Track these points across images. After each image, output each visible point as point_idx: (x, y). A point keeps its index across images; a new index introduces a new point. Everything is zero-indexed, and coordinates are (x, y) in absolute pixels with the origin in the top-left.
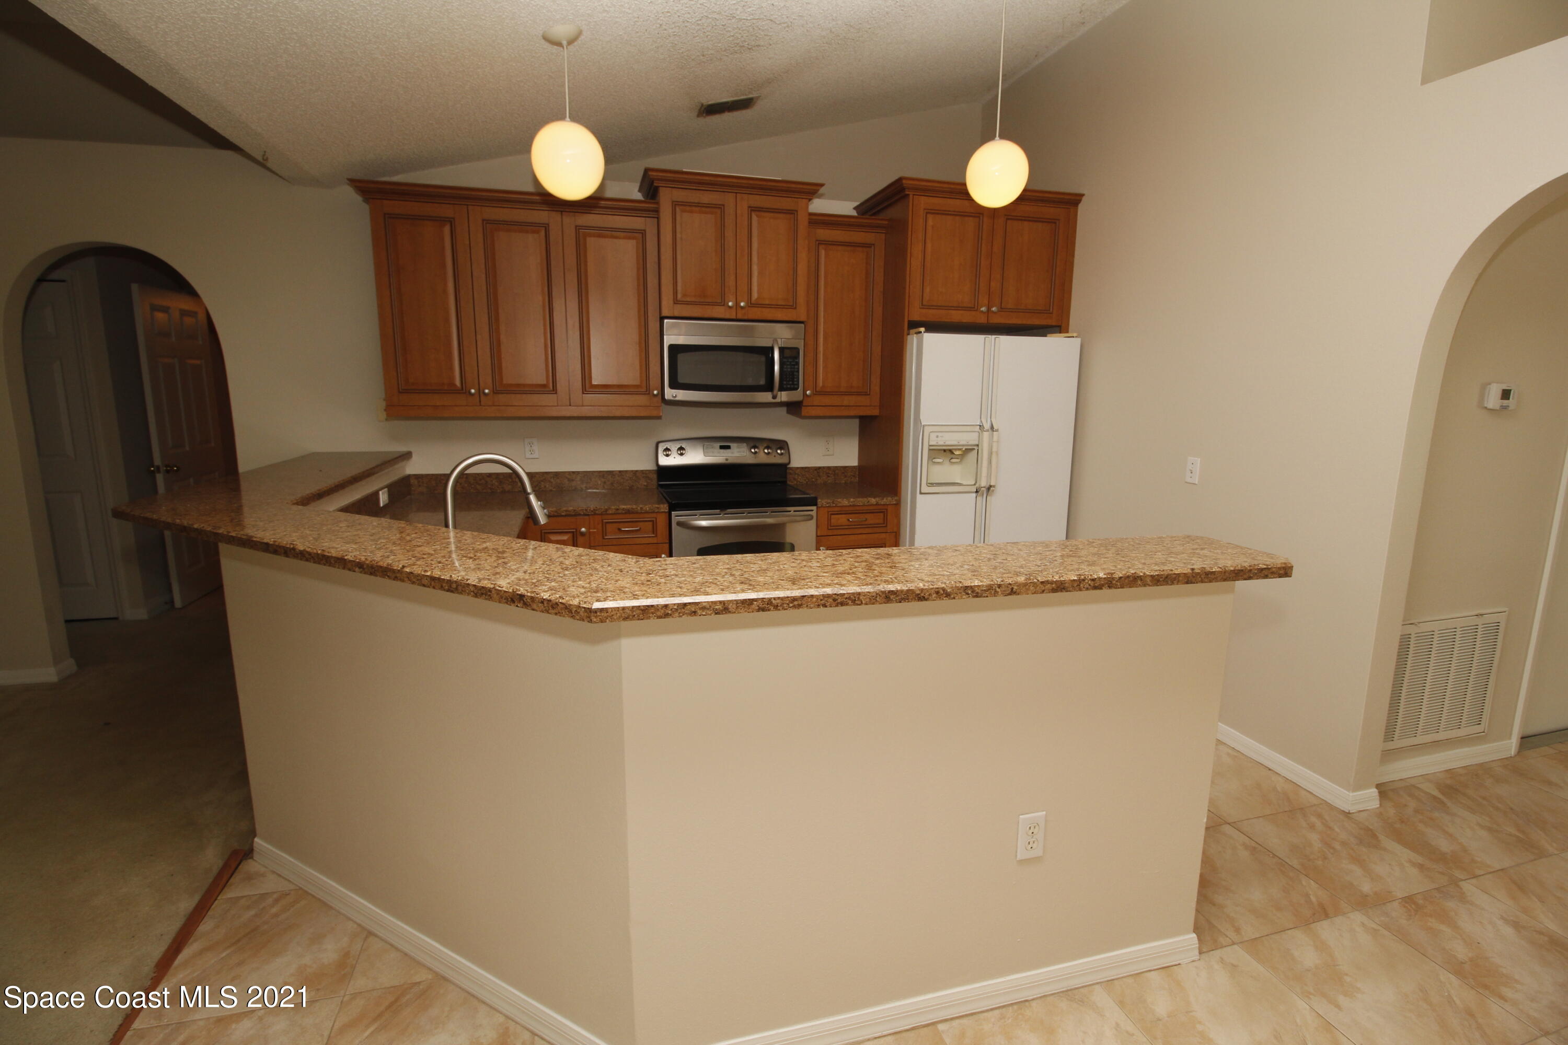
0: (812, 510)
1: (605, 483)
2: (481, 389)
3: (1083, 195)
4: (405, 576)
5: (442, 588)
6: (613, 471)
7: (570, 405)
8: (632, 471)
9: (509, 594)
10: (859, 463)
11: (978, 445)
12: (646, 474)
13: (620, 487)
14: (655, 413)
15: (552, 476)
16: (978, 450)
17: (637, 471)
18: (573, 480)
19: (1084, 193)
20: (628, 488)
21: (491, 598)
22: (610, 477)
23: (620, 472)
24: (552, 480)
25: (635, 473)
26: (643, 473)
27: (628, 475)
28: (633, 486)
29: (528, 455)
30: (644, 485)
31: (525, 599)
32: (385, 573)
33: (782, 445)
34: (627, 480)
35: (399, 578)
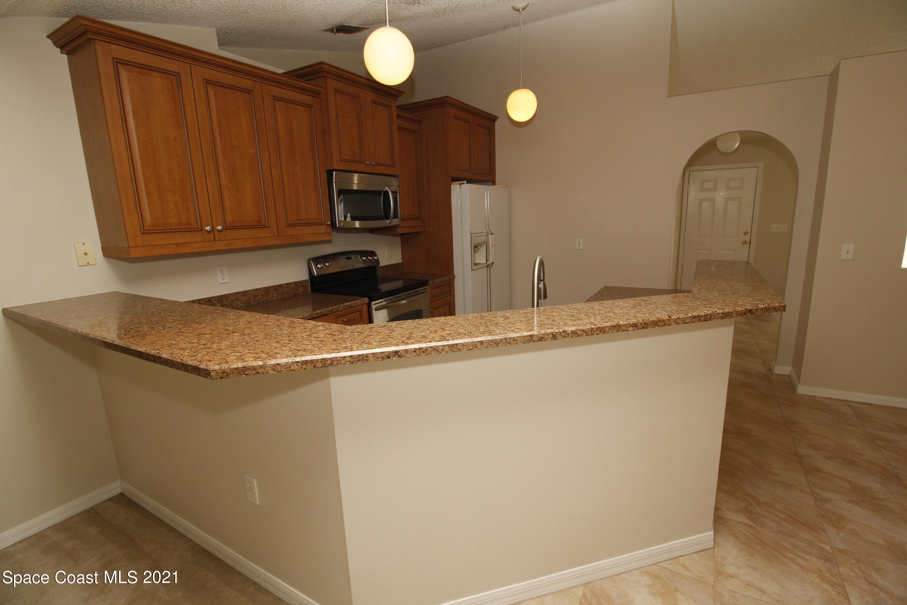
0: (427, 288)
1: (278, 294)
2: (214, 227)
3: (498, 117)
4: (672, 321)
5: (700, 320)
6: (282, 285)
7: (279, 236)
8: (294, 282)
9: (744, 311)
10: (402, 261)
11: (486, 242)
12: (302, 283)
13: (288, 296)
14: (327, 238)
15: (242, 295)
16: (486, 245)
17: (297, 282)
18: (257, 296)
19: (499, 117)
20: (292, 295)
21: (732, 316)
22: (280, 289)
23: (287, 284)
24: (242, 298)
25: (296, 283)
26: (301, 283)
27: (291, 286)
28: (296, 293)
29: (221, 281)
30: (302, 291)
31: (752, 311)
32: (656, 324)
33: (373, 254)
34: (291, 290)
35: (667, 324)
